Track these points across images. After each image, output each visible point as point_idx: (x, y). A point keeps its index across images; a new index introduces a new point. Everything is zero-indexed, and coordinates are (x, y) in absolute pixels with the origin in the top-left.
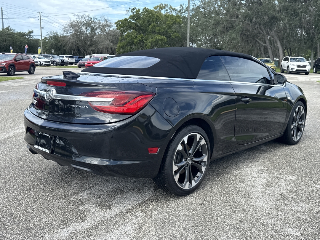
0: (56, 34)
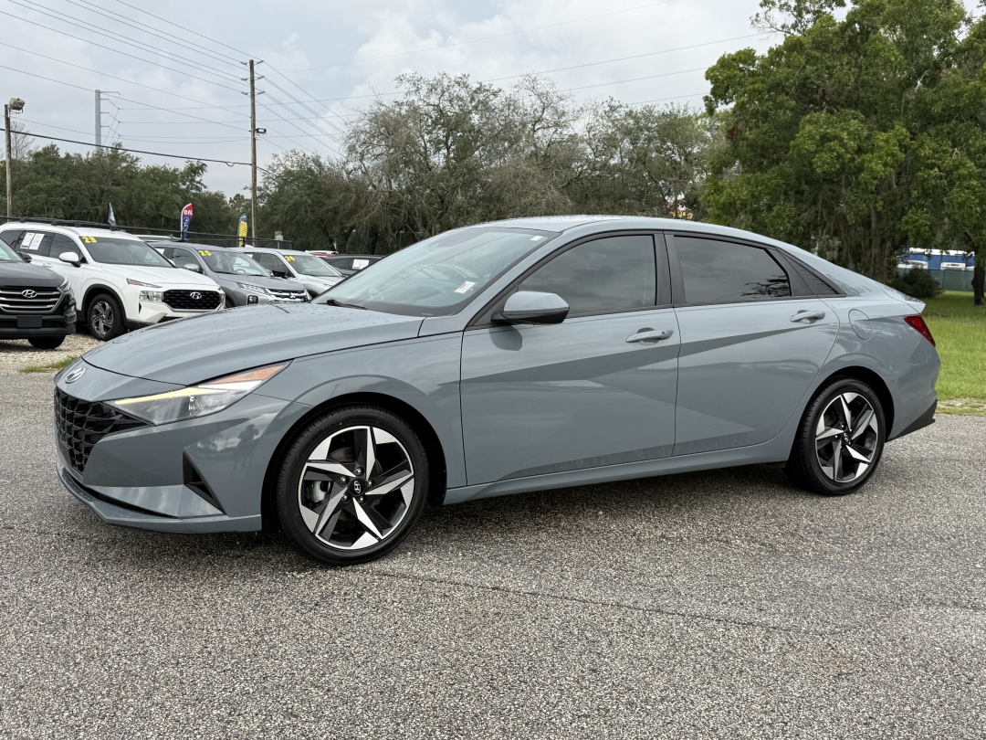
0: (316, 161)
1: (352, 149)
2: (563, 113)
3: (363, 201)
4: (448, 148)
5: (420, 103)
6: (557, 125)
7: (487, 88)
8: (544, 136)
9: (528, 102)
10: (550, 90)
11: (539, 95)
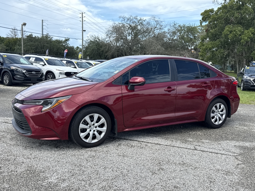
0: (98, 38)
1: (107, 35)
2: (162, 26)
3: (110, 49)
4: (132, 35)
5: (125, 23)
6: (160, 29)
7: (142, 19)
8: (157, 32)
9: (153, 23)
10: (159, 20)
11: (156, 21)
